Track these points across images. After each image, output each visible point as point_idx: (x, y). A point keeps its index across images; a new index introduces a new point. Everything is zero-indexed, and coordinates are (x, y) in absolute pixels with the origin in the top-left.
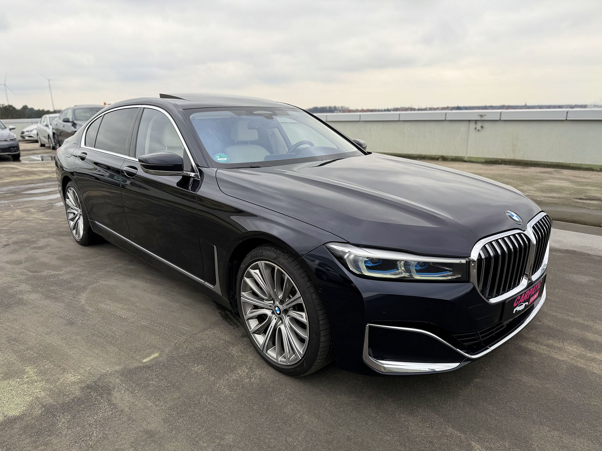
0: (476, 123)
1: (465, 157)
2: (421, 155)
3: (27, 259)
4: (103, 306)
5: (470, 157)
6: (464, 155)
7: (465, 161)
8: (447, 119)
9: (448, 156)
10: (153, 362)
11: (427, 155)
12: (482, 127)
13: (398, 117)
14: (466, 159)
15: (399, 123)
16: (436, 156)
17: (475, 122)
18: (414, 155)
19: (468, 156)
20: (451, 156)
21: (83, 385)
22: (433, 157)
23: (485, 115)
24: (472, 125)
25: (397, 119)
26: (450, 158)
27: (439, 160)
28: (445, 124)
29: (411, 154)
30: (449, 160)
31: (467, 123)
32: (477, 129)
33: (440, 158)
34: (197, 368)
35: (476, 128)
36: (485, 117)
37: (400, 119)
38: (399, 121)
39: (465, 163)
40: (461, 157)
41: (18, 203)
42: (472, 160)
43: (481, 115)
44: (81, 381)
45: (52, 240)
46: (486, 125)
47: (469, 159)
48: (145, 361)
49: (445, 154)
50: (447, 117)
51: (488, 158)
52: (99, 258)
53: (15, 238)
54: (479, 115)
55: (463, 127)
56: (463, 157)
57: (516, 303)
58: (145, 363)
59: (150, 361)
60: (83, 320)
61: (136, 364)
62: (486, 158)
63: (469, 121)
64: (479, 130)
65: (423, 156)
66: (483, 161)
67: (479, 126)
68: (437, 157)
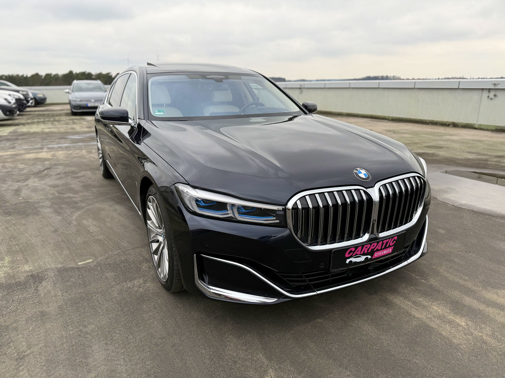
0: (489, 92)
1: (475, 124)
2: (433, 121)
3: (63, 185)
4: (84, 222)
5: (481, 125)
6: (475, 123)
7: (476, 129)
8: (460, 87)
9: (459, 123)
10: (84, 266)
11: (439, 121)
12: (495, 95)
13: (414, 85)
14: (476, 126)
15: (414, 91)
16: (447, 122)
17: (488, 90)
18: (426, 120)
19: (479, 123)
20: (462, 123)
21: (30, 274)
22: (445, 123)
23: (499, 84)
24: (485, 94)
25: (413, 87)
26: (460, 125)
27: (450, 126)
28: (459, 91)
29: (424, 120)
30: (460, 126)
31: (480, 91)
32: (490, 97)
33: (451, 124)
34: (109, 274)
35: (488, 97)
36: (498, 85)
37: (416, 87)
38: (414, 88)
39: (475, 131)
40: (471, 124)
41: (89, 145)
42: (483, 127)
43: (495, 84)
44: (31, 271)
45: (89, 173)
46: (499, 93)
47: (479, 127)
48: (80, 264)
49: (456, 121)
50: (460, 85)
51: (499, 127)
52: (109, 188)
53: (67, 170)
54: (492, 84)
55: (475, 96)
56: (474, 124)
57: (349, 254)
58: (79, 265)
59: (83, 264)
60: (64, 230)
61: (73, 265)
62: (496, 126)
63: (483, 89)
64: (491, 99)
65: (435, 122)
66: (494, 129)
67: (491, 95)
68: (448, 124)
